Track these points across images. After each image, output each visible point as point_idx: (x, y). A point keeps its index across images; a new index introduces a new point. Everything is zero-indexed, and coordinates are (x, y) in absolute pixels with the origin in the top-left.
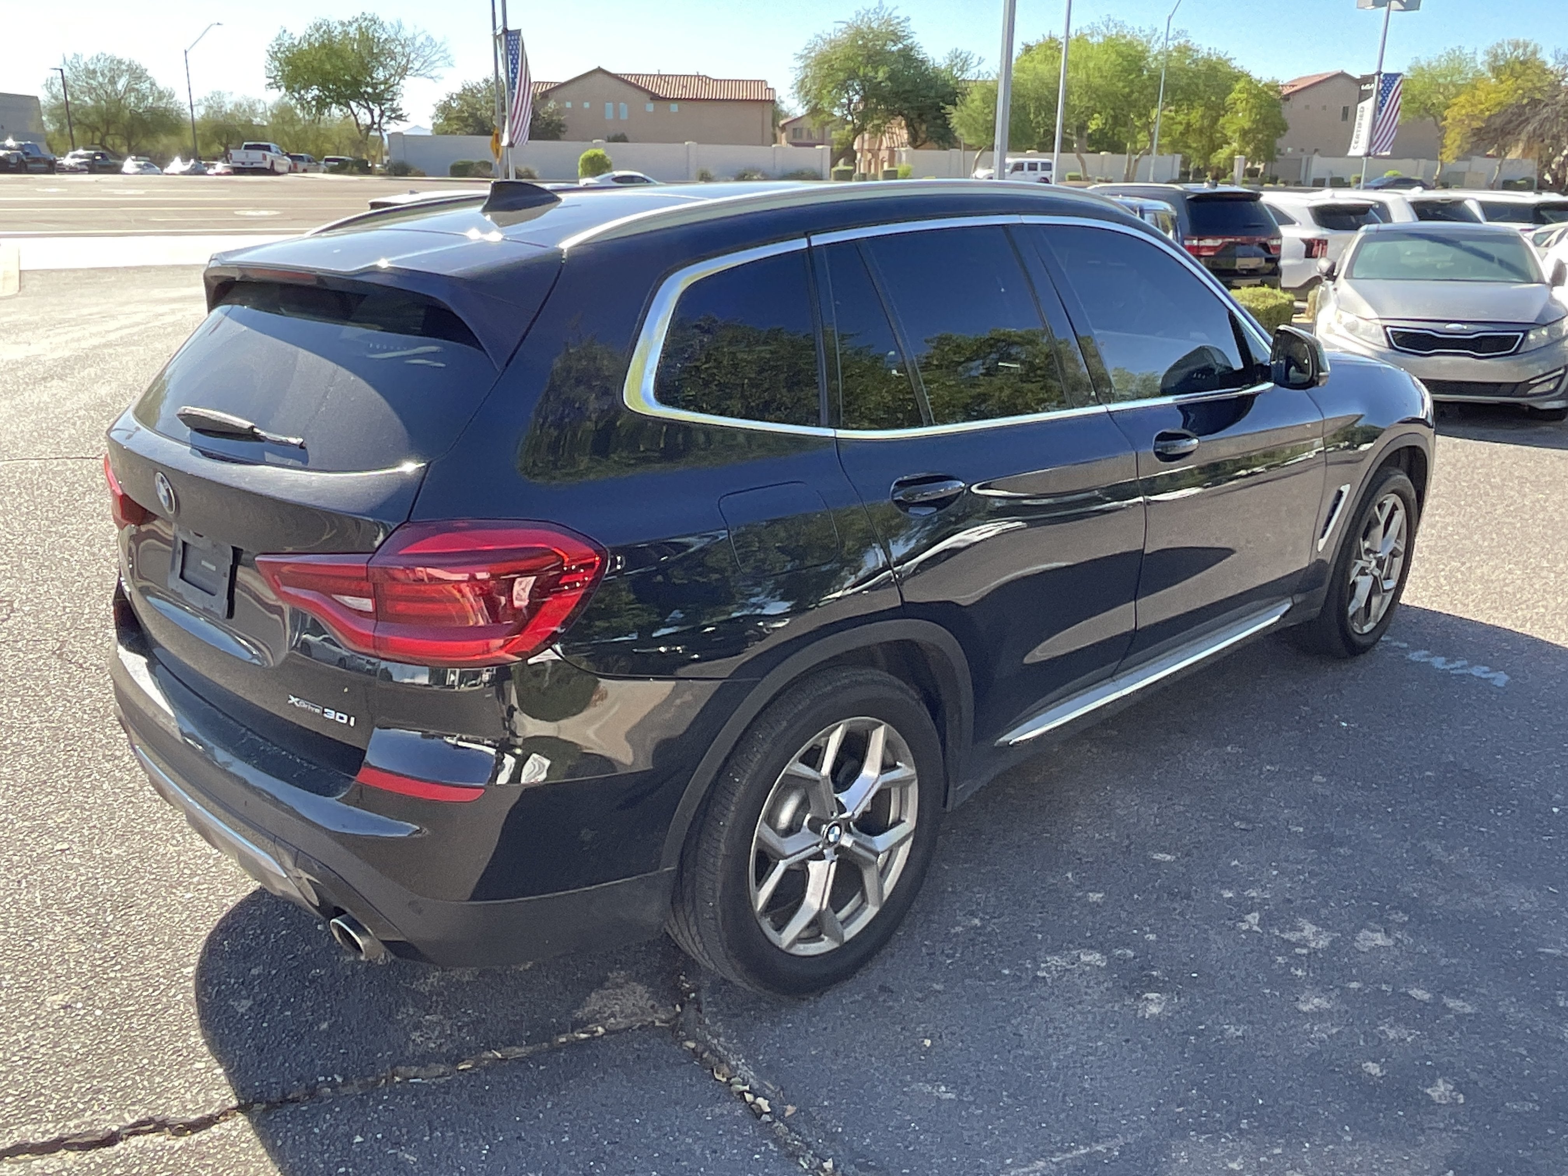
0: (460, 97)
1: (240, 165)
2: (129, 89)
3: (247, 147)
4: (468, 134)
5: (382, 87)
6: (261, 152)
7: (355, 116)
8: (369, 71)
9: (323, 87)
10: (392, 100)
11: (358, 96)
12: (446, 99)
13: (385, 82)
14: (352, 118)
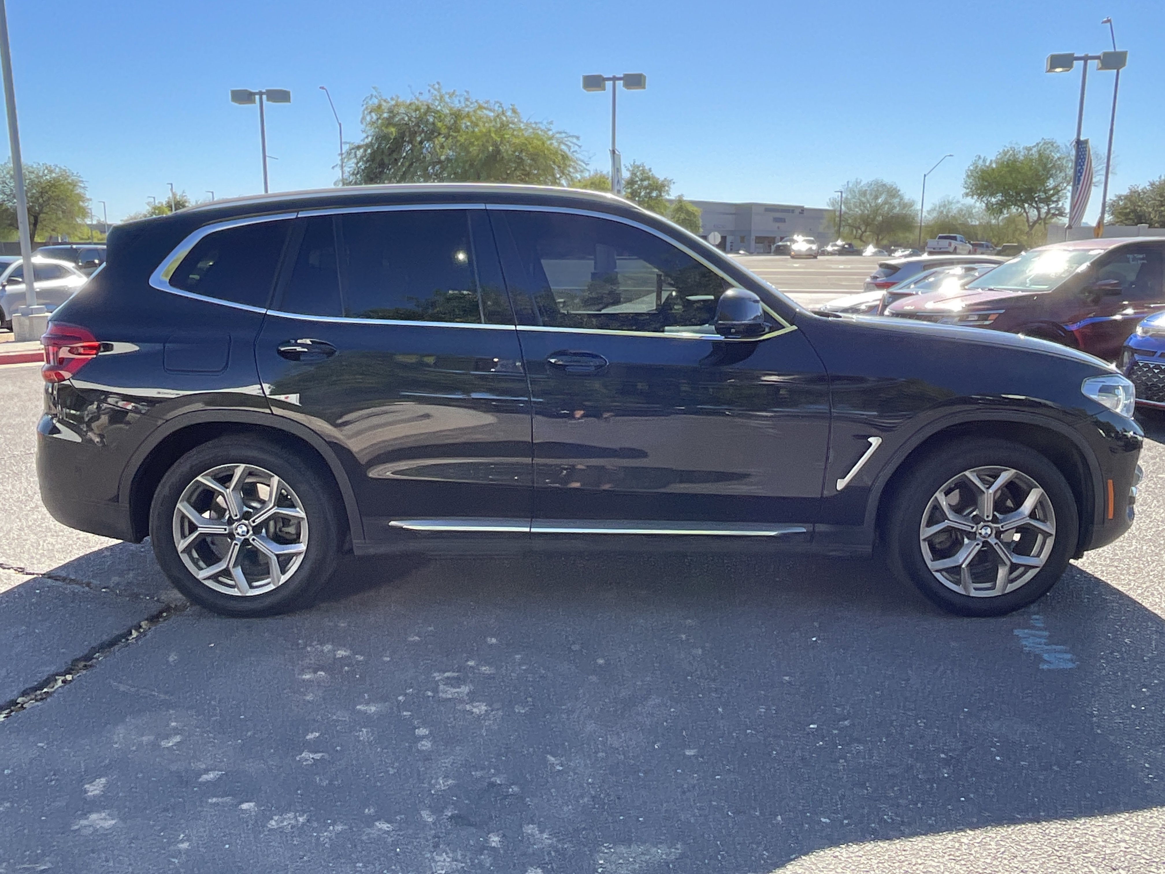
0: (1126, 197)
1: (932, 250)
2: (885, 203)
3: (941, 238)
4: (1126, 225)
5: (1052, 192)
6: (948, 241)
7: (1027, 213)
8: (1043, 182)
9: (1005, 194)
10: (1056, 201)
11: (1030, 199)
12: (1115, 199)
13: (1054, 188)
14: (1025, 214)
